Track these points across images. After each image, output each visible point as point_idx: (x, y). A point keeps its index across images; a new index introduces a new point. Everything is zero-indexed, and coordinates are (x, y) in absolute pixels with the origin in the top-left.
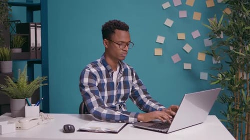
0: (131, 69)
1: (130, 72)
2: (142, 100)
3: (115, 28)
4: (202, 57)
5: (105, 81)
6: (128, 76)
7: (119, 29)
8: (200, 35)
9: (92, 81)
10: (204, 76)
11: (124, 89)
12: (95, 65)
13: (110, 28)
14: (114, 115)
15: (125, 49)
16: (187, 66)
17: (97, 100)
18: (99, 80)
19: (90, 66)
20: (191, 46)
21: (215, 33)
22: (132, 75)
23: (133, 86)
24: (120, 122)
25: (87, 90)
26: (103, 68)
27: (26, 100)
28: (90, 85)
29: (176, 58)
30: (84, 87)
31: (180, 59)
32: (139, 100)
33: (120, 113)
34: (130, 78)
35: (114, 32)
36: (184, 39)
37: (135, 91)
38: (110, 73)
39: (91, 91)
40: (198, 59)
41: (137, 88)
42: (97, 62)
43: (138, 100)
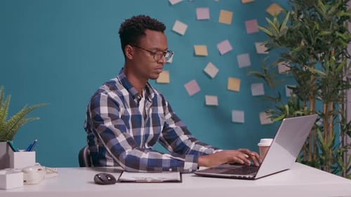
0: (160, 95)
1: (160, 100)
2: (182, 143)
3: (146, 28)
4: (234, 85)
5: (129, 111)
6: (157, 106)
7: (151, 29)
8: (231, 48)
9: (114, 111)
10: (238, 116)
11: (153, 126)
12: (113, 87)
13: (138, 27)
14: (162, 160)
15: (161, 61)
16: (212, 100)
17: (127, 140)
18: (122, 109)
19: (106, 88)
20: (217, 67)
21: (275, 41)
22: (164, 104)
23: (165, 123)
24: (170, 170)
25: (109, 124)
26: (125, 93)
27: (9, 144)
28: (113, 117)
29: (192, 88)
30: (102, 120)
31: (198, 89)
32: (178, 144)
33: (170, 156)
34: (160, 110)
35: (145, 34)
36: (206, 54)
37: (169, 131)
38: (136, 100)
39: (115, 126)
40: (229, 88)
41: (173, 126)
42: (114, 82)
43: (175, 144)
